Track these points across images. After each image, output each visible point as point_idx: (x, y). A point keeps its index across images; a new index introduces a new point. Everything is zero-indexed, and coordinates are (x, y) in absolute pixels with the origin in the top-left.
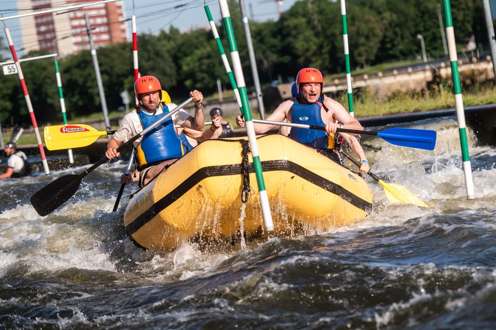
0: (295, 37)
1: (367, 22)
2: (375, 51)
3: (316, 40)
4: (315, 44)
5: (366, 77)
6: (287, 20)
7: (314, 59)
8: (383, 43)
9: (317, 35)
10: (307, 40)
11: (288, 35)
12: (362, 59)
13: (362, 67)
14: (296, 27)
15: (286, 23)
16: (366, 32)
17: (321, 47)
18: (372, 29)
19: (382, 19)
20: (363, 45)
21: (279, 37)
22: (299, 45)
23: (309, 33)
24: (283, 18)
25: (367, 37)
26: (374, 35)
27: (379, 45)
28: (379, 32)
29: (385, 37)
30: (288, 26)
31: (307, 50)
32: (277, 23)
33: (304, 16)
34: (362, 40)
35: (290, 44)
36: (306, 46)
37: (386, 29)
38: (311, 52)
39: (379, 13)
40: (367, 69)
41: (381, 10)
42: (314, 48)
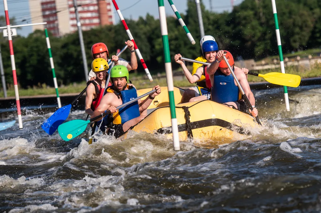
0: (244, 26)
1: (301, 15)
2: (307, 38)
3: (260, 28)
4: (260, 31)
5: (299, 58)
6: (238, 12)
7: (258, 44)
8: (313, 32)
9: (261, 24)
10: (253, 28)
11: (239, 24)
12: (296, 45)
13: (296, 50)
14: (245, 18)
15: (237, 14)
16: (300, 24)
18: (305, 22)
19: (313, 13)
20: (298, 34)
21: (232, 26)
22: (247, 32)
23: (255, 23)
24: (236, 10)
25: (301, 28)
26: (306, 26)
27: (310, 34)
28: (311, 24)
29: (315, 28)
30: (239, 17)
31: (253, 37)
32: (230, 15)
33: (252, 9)
34: (297, 30)
36: (253, 32)
37: (316, 22)
38: (256, 38)
39: (311, 9)
40: (300, 52)
41: (313, 7)
42: (259, 34)
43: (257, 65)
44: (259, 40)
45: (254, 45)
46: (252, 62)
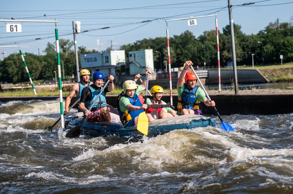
0: (9, 67)
1: (36, 64)
2: (38, 75)
3: (16, 69)
4: (16, 71)
6: (6, 61)
7: (15, 76)
8: (41, 72)
9: (17, 67)
10: (13, 68)
11: (7, 66)
14: (9, 64)
15: (6, 62)
16: (35, 68)
17: (18, 72)
18: (38, 67)
19: (42, 64)
20: (34, 73)
21: (3, 67)
22: (10, 70)
23: (14, 66)
24: (5, 60)
25: (35, 70)
26: (38, 69)
27: (40, 73)
28: (40, 69)
29: (42, 70)
30: (7, 63)
31: (13, 72)
32: (3, 61)
33: (13, 60)
34: (34, 71)
35: (7, 70)
37: (43, 68)
38: (14, 73)
39: (41, 62)
40: (35, 81)
41: (41, 60)
42: (16, 72)
43: (14, 86)
44: (16, 74)
45: (13, 76)
46: (12, 84)
